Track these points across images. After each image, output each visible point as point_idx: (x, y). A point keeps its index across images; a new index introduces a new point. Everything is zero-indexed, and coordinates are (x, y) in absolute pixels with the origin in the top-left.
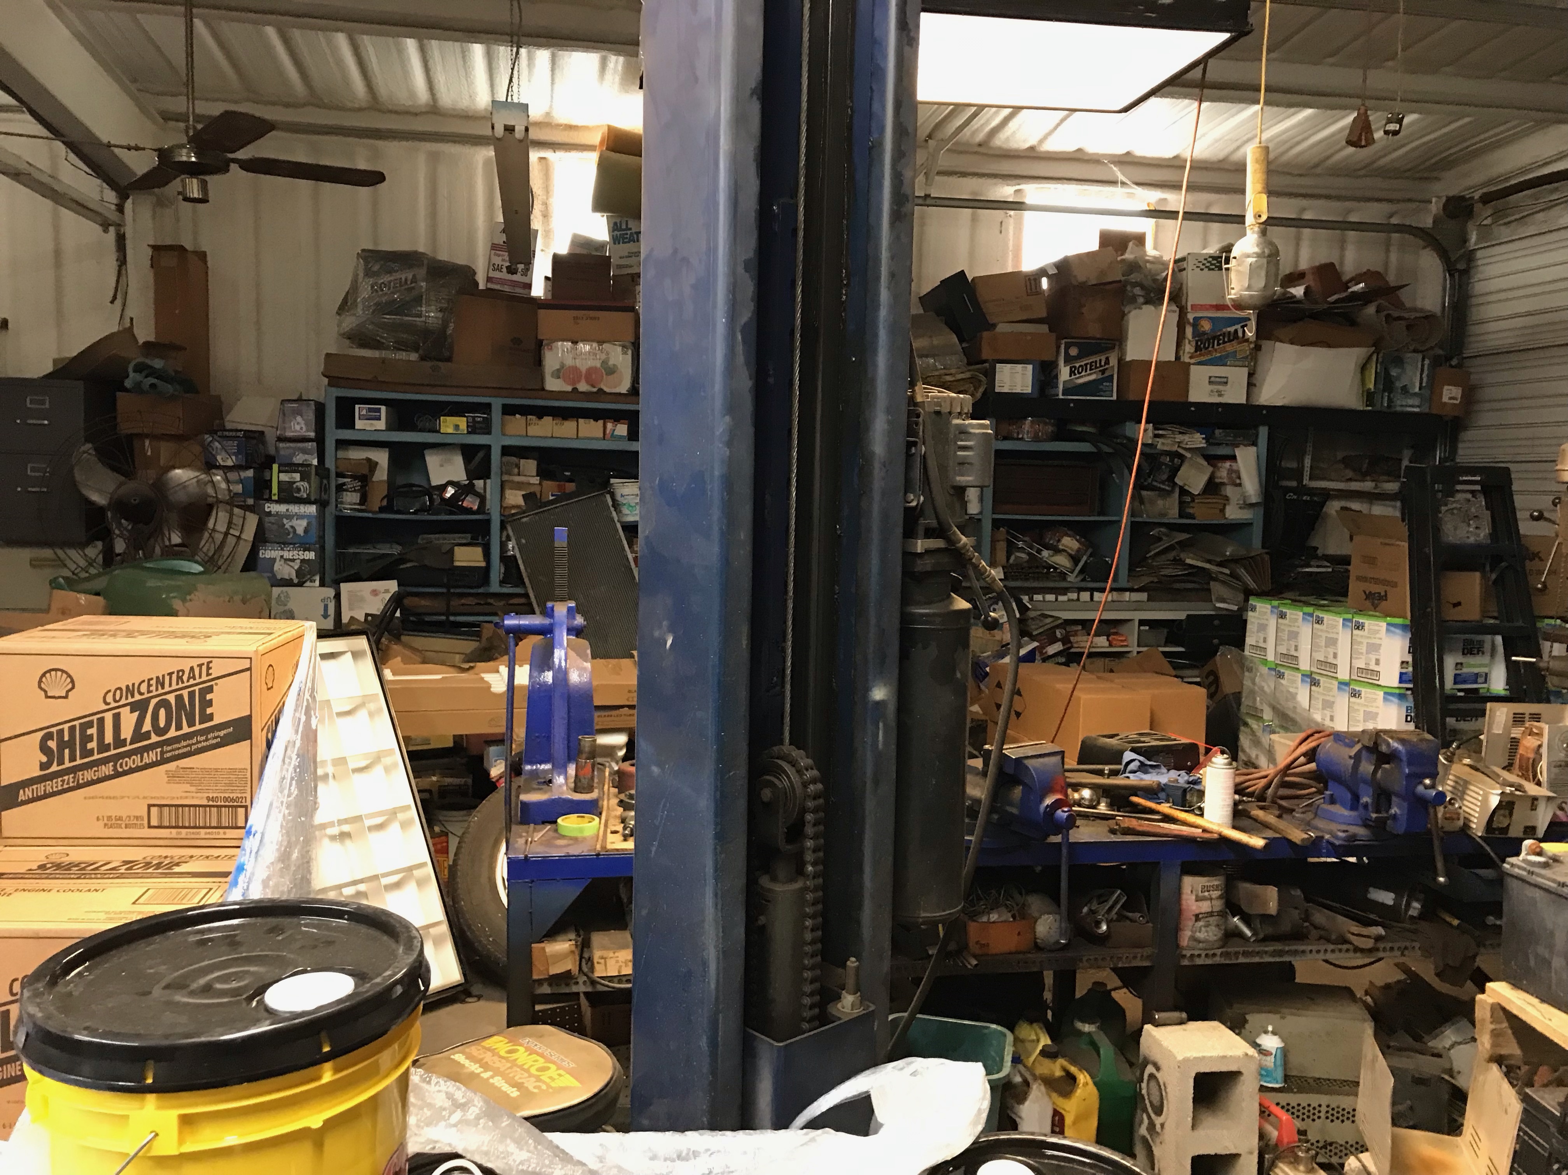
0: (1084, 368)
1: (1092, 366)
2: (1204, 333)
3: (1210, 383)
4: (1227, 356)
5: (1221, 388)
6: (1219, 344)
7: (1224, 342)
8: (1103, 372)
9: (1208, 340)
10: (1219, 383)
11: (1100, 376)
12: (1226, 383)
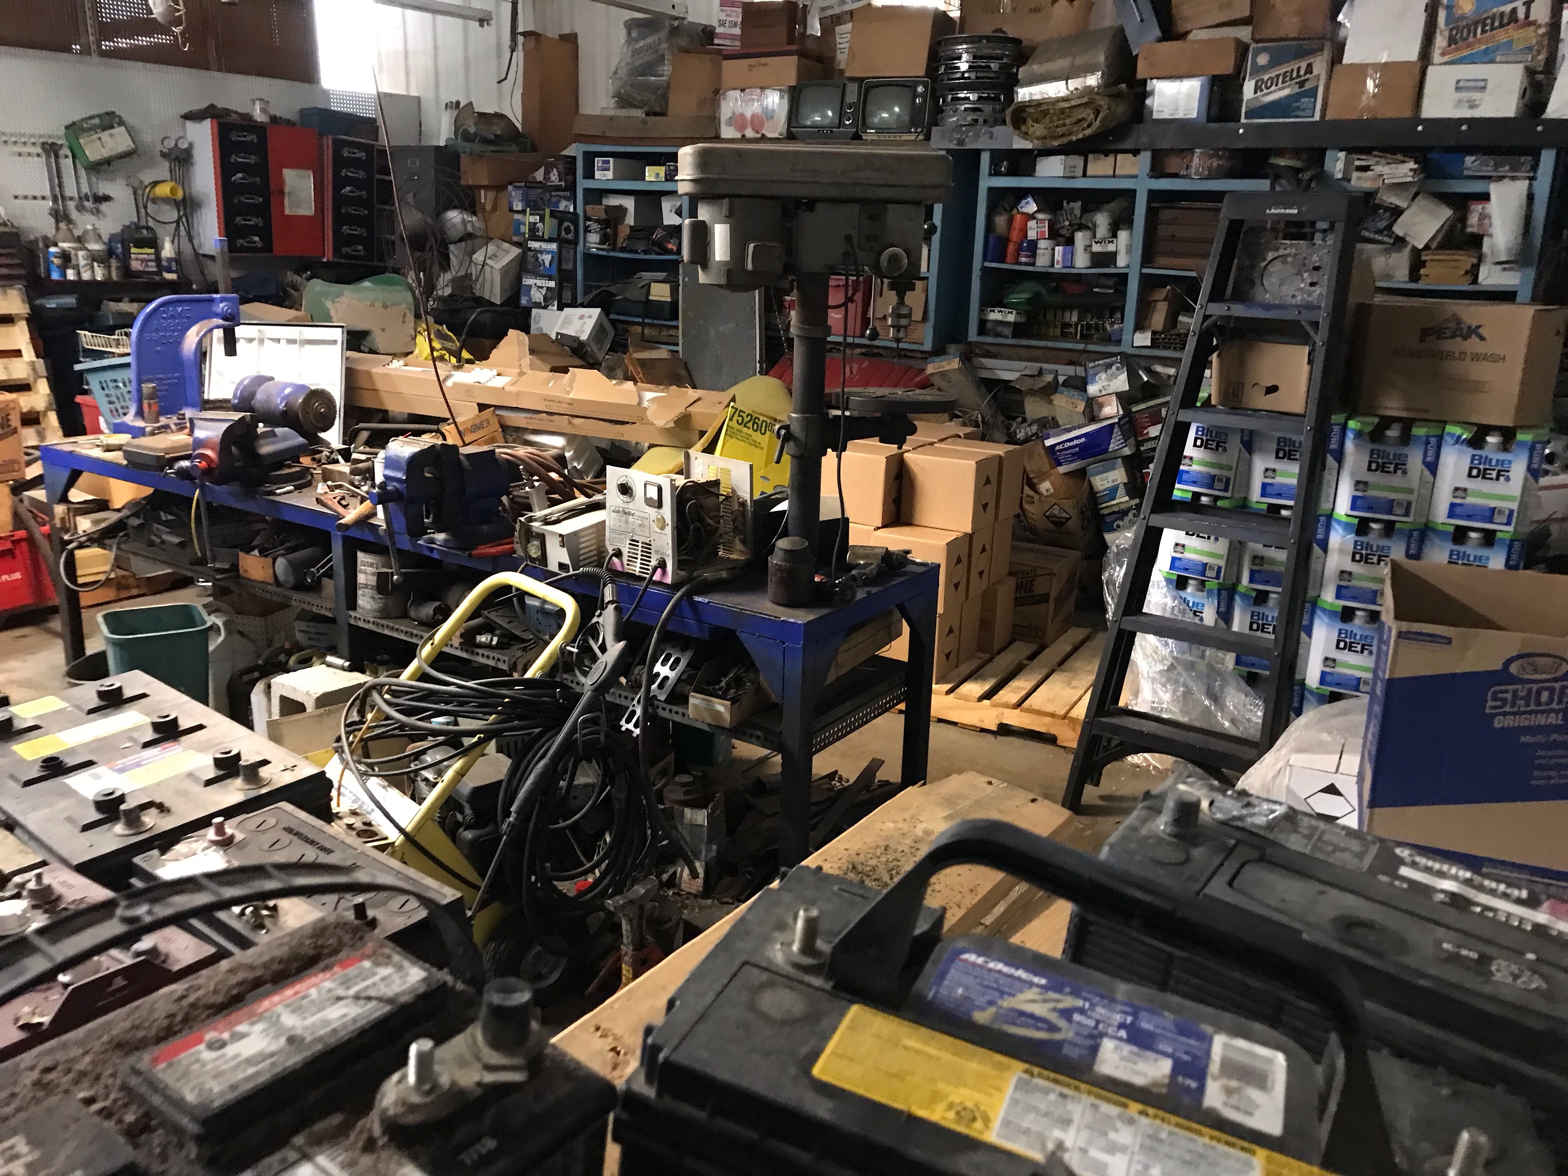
0: (1274, 81)
1: (1287, 77)
2: (1463, 17)
3: (1458, 89)
4: (1497, 48)
5: (1475, 95)
6: (1484, 31)
7: (1492, 29)
8: (1301, 84)
9: (1468, 26)
10: (1475, 89)
11: (1297, 90)
12: (1484, 88)
